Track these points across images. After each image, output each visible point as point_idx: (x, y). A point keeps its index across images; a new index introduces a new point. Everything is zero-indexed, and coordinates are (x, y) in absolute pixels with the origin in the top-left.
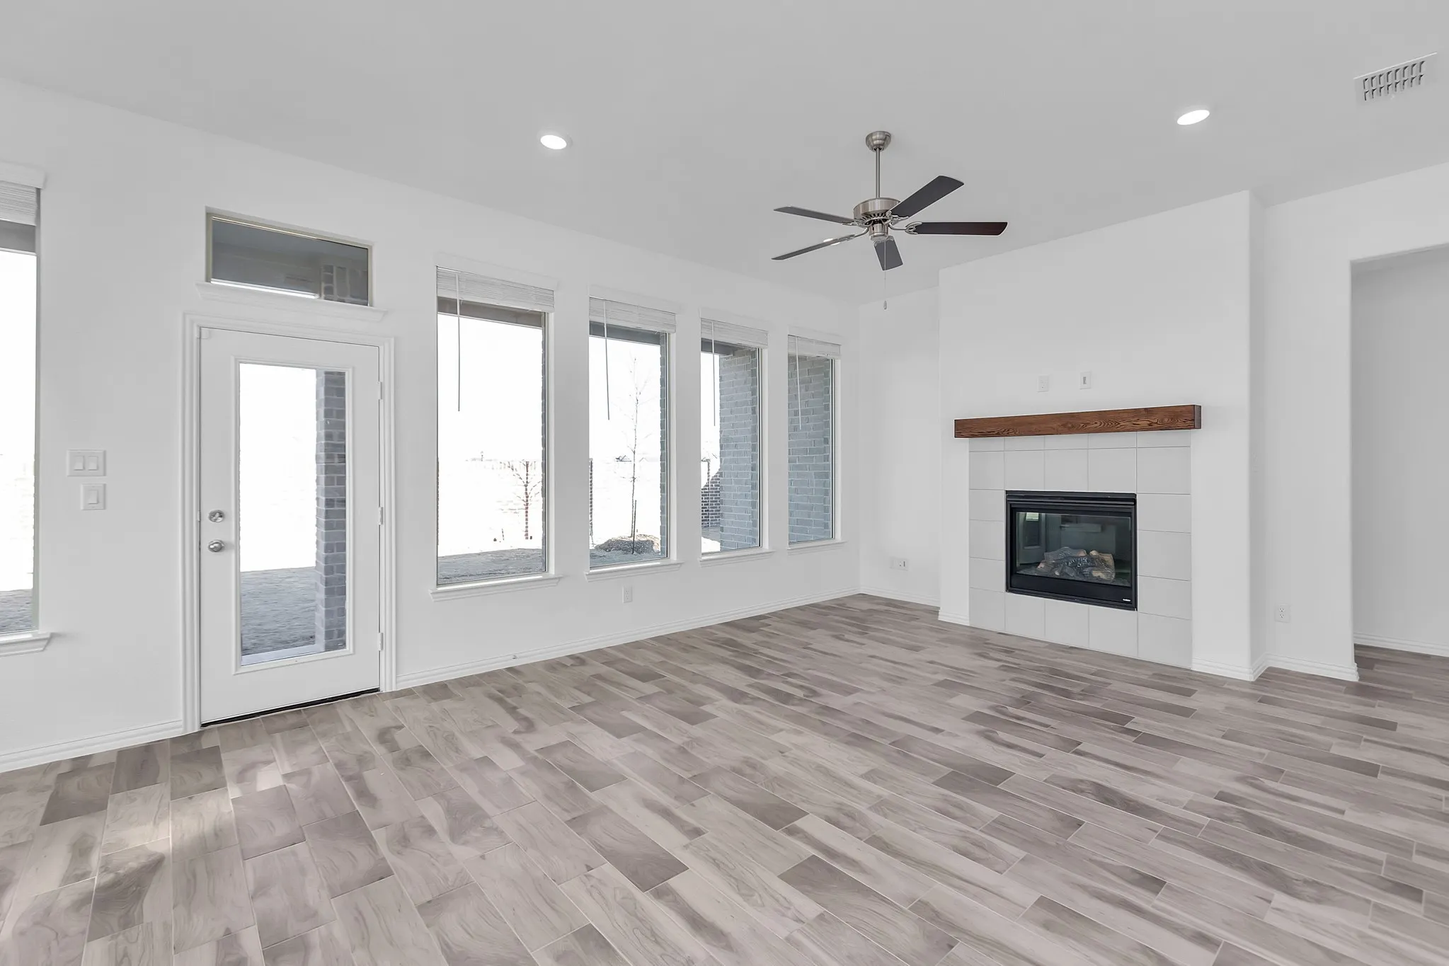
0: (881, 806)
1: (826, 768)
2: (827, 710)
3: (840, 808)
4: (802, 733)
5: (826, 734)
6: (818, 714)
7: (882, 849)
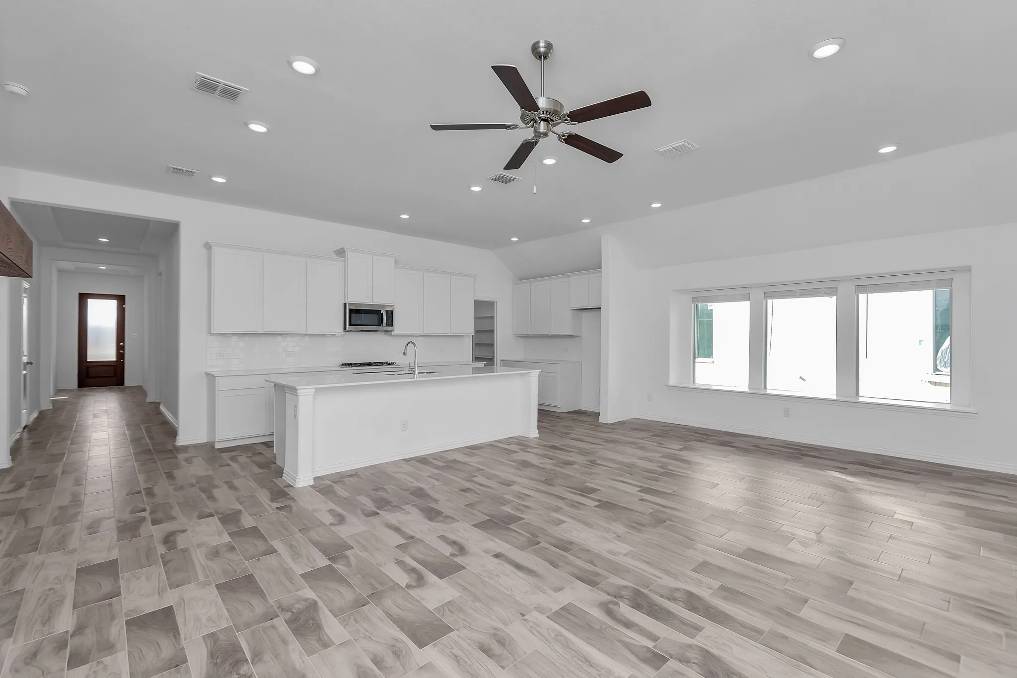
0: (558, 510)
1: (587, 526)
2: (591, 581)
3: (578, 509)
4: (608, 552)
5: (588, 551)
6: (598, 574)
7: (560, 496)
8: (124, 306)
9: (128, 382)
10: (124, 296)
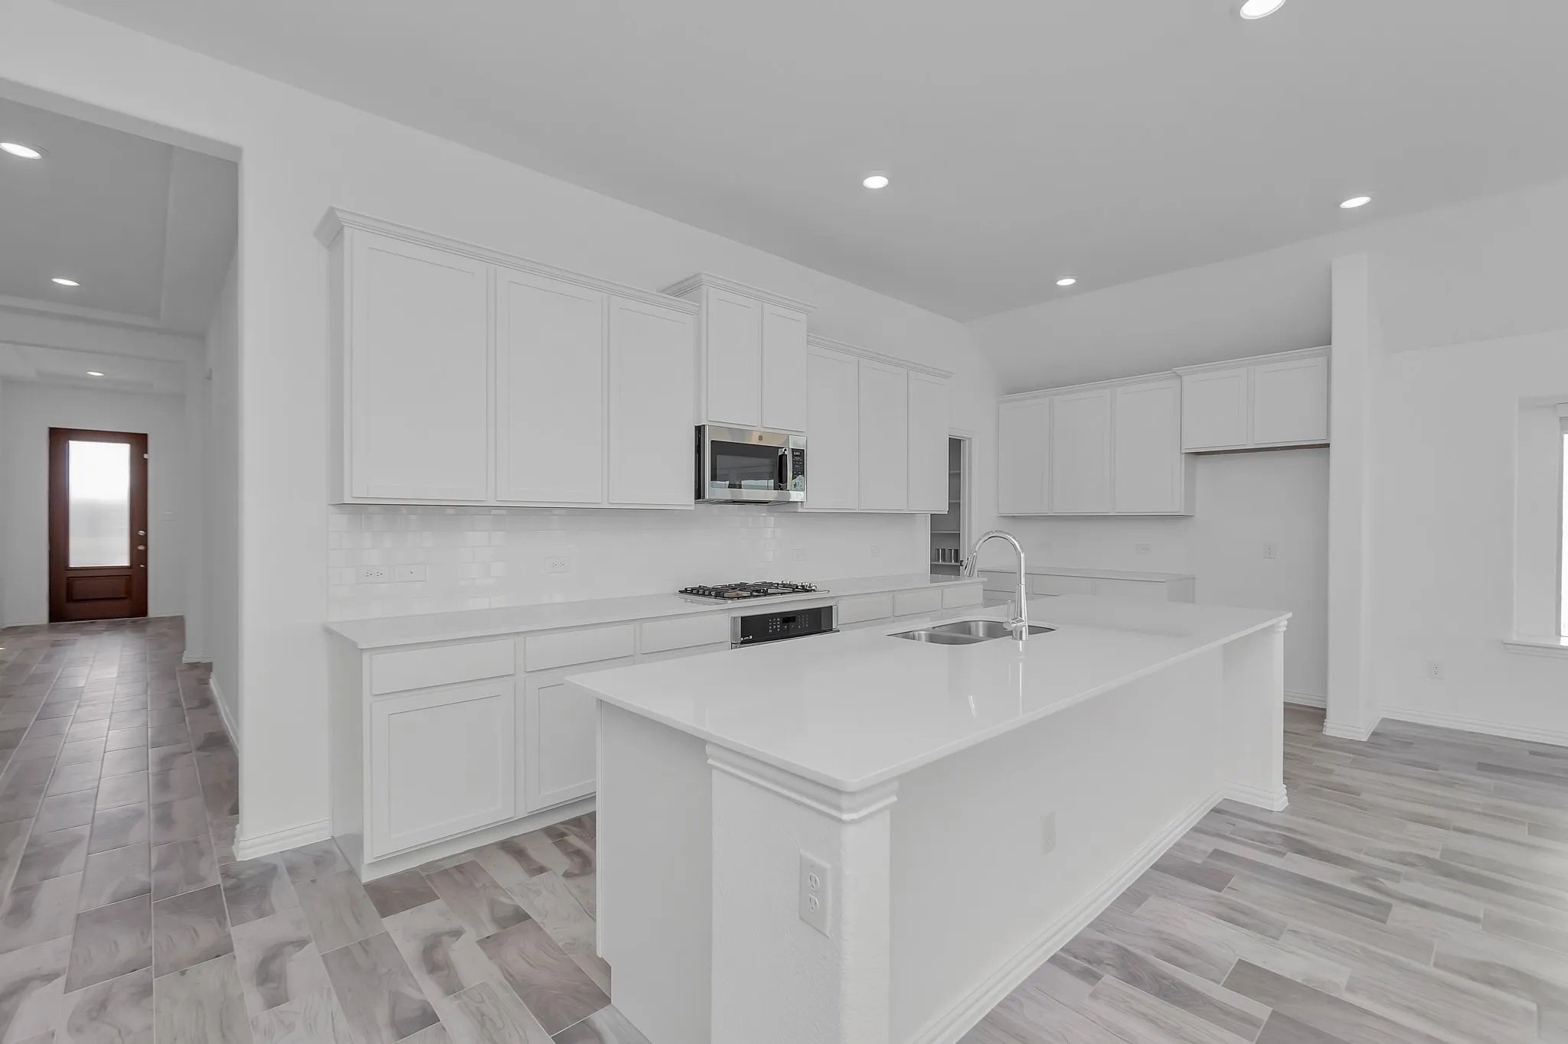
8: (146, 456)
9: (154, 610)
10: (145, 436)
